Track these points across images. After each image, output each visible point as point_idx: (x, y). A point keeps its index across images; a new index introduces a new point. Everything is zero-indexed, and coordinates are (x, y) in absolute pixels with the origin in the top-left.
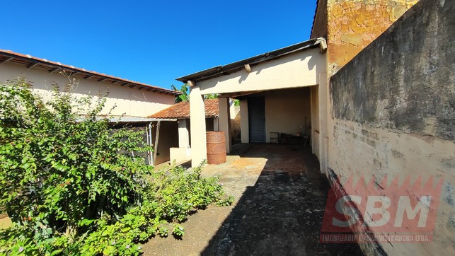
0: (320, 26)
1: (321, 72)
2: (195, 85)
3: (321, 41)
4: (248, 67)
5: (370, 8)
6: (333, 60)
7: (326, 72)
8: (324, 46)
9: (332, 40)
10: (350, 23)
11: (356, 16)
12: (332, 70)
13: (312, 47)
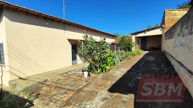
0: (163, 22)
1: (163, 32)
2: (134, 35)
3: (163, 25)
4: (146, 31)
5: (174, 19)
6: (166, 29)
7: (164, 32)
8: (164, 27)
9: (166, 25)
10: (170, 22)
11: (171, 21)
12: (165, 31)
13: (161, 27)
